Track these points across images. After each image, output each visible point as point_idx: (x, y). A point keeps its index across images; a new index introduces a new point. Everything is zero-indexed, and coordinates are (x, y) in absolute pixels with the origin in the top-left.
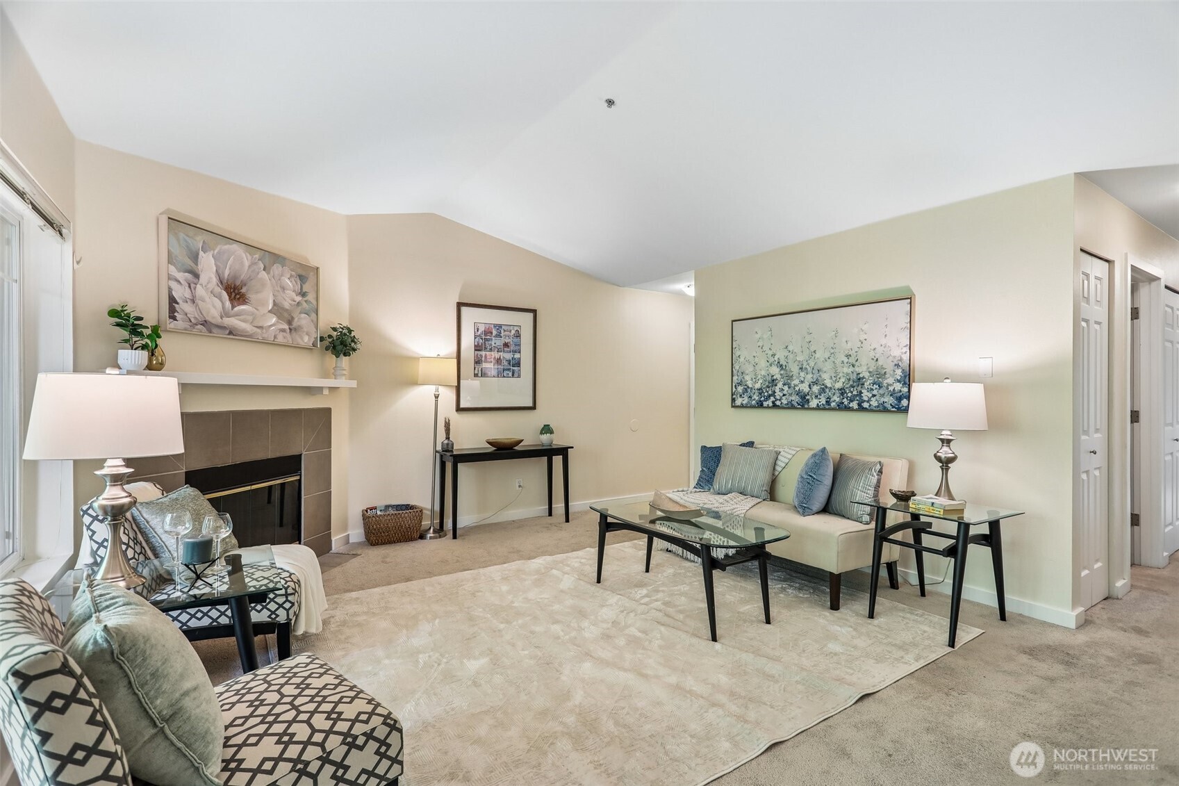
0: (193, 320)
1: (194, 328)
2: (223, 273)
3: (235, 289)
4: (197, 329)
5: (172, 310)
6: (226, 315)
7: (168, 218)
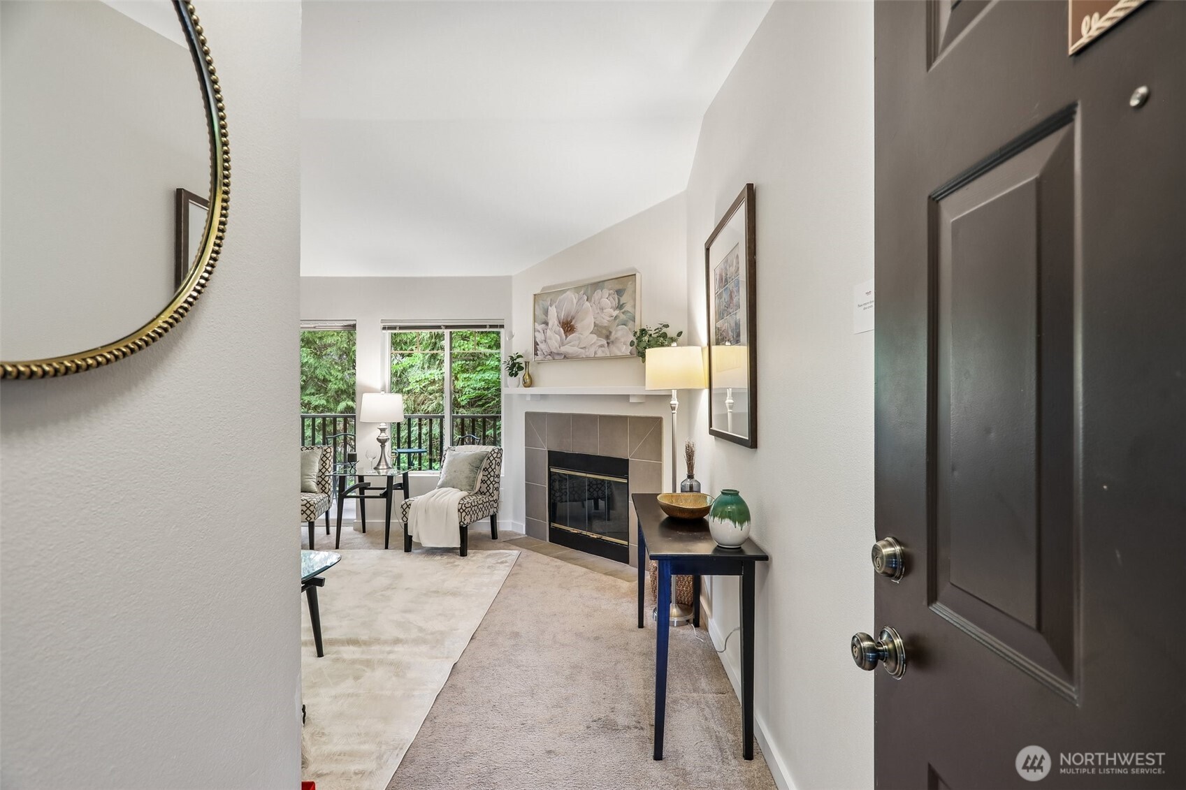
0: (545, 353)
2: (561, 316)
3: (567, 324)
4: (547, 359)
5: (536, 350)
6: (562, 344)
7: (535, 295)
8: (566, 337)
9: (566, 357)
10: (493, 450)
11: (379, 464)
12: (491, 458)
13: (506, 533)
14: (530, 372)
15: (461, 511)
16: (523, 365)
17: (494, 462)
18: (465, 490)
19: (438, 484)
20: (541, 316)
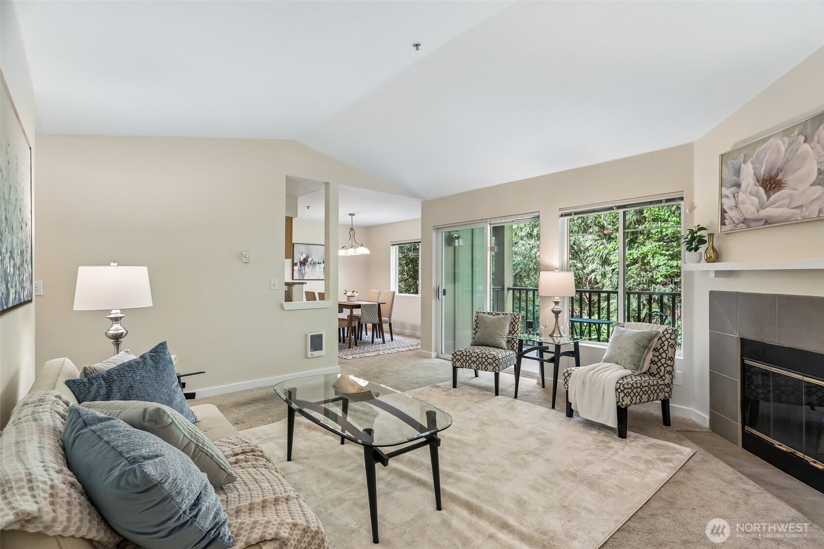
0: (736, 222)
1: (737, 227)
2: (760, 172)
3: (770, 180)
4: (739, 227)
5: (723, 219)
6: (762, 206)
7: (722, 155)
8: (769, 197)
9: (767, 222)
10: (666, 330)
11: (553, 333)
12: (664, 339)
13: (683, 422)
14: (715, 246)
15: (619, 390)
16: (706, 238)
17: (666, 343)
18: (629, 369)
19: (604, 358)
20: (729, 176)
